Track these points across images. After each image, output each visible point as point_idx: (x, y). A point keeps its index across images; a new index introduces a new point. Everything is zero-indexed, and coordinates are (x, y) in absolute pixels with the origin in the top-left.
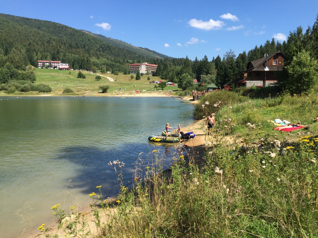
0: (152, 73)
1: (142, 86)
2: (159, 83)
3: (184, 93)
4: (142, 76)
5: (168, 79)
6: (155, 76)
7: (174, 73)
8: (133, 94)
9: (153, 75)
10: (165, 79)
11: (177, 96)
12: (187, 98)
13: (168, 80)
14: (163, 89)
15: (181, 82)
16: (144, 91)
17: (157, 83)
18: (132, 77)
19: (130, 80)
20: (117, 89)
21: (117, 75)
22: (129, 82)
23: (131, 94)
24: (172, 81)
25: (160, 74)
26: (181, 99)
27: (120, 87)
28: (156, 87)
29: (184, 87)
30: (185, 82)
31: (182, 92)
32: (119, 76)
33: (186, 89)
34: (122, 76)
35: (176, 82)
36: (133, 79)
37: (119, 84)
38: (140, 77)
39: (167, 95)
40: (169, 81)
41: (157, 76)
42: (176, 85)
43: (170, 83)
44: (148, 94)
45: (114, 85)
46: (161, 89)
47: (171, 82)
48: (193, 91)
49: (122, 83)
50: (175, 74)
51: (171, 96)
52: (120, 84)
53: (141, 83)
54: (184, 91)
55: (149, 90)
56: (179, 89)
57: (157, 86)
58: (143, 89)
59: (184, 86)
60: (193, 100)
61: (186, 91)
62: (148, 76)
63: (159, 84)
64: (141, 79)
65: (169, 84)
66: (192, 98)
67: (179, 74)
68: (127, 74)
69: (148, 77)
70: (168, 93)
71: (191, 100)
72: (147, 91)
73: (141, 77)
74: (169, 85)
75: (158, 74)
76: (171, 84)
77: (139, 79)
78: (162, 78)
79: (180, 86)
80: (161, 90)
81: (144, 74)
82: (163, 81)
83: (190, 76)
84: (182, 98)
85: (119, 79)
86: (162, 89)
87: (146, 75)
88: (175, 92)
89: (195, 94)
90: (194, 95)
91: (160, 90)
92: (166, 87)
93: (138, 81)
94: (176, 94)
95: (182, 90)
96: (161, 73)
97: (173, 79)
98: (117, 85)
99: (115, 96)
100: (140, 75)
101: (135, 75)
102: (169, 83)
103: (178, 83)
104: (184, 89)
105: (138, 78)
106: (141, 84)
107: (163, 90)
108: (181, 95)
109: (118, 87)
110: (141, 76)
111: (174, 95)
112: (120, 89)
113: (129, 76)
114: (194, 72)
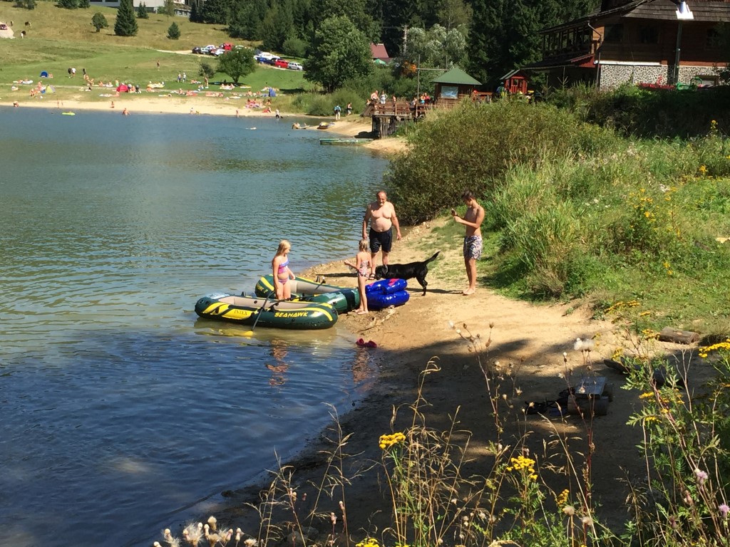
0: (189, 9)
1: (142, 65)
2: (219, 52)
3: (330, 101)
4: (145, 17)
5: (263, 37)
6: (202, 22)
7: (289, 11)
8: (104, 99)
9: (195, 18)
10: (249, 37)
11: (302, 115)
12: (347, 127)
13: (260, 43)
14: (241, 79)
15: (320, 56)
16: (152, 86)
17: (210, 53)
18: (99, 23)
19: (88, 35)
20: (30, 72)
21: (30, 8)
22: (84, 44)
23: (95, 97)
24: (278, 49)
25: (224, 14)
26: (321, 128)
27: (44, 65)
28: (206, 70)
29: (331, 78)
30: (335, 55)
31: (323, 97)
32: (36, 12)
33: (341, 87)
34: (51, 14)
35: (294, 55)
36: (104, 31)
37: (39, 51)
38: (133, 22)
39: (256, 109)
40: (263, 49)
41: (211, 21)
42: (297, 65)
43: (268, 56)
44: (174, 100)
45: (15, 55)
46: (230, 79)
47: (273, 50)
48: (374, 96)
49: (53, 48)
50: (290, 16)
51: (273, 114)
52: (45, 49)
53: (138, 51)
54: (330, 95)
55: (176, 86)
56: (309, 85)
57: (214, 66)
58: (150, 78)
59: (331, 70)
60: (374, 135)
61: (338, 93)
62: (171, 20)
63: (223, 60)
64: (140, 31)
65: (266, 61)
66: (368, 129)
67: (307, 17)
68: (74, 6)
69: (170, 25)
70: (260, 100)
71: (363, 135)
72: (169, 86)
73: (139, 22)
74: (263, 65)
75: (213, 15)
76: (272, 62)
77: (130, 34)
78: (235, 34)
79: (312, 71)
80: (228, 87)
81: (151, 10)
82: (240, 44)
83: (359, 27)
84: (323, 124)
85: (40, 27)
86: (237, 84)
87: (162, 17)
88: (291, 99)
89: (382, 109)
90: (376, 113)
91: (226, 84)
92: (251, 75)
93: (127, 42)
94: (297, 105)
95: (320, 88)
96: (228, 10)
97: (283, 39)
98: (29, 53)
99: (21, 104)
100: (136, 14)
101: (111, 15)
102: (265, 55)
103: (306, 57)
104: (331, 85)
105: (125, 27)
106: (139, 55)
107: (239, 85)
108: (316, 110)
109: (34, 66)
110: (140, 17)
111: (289, 110)
112: (45, 74)
113: (87, 14)
114: (373, 13)
